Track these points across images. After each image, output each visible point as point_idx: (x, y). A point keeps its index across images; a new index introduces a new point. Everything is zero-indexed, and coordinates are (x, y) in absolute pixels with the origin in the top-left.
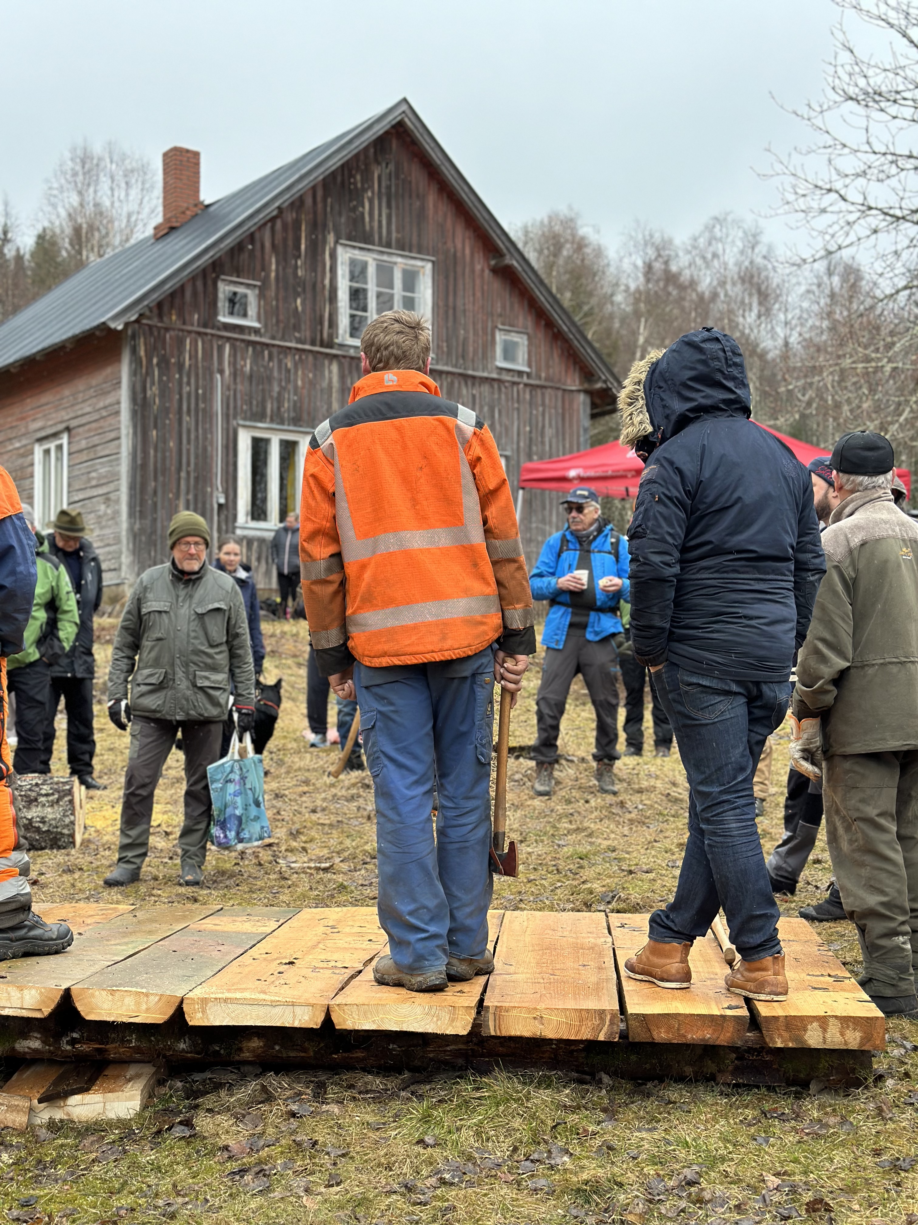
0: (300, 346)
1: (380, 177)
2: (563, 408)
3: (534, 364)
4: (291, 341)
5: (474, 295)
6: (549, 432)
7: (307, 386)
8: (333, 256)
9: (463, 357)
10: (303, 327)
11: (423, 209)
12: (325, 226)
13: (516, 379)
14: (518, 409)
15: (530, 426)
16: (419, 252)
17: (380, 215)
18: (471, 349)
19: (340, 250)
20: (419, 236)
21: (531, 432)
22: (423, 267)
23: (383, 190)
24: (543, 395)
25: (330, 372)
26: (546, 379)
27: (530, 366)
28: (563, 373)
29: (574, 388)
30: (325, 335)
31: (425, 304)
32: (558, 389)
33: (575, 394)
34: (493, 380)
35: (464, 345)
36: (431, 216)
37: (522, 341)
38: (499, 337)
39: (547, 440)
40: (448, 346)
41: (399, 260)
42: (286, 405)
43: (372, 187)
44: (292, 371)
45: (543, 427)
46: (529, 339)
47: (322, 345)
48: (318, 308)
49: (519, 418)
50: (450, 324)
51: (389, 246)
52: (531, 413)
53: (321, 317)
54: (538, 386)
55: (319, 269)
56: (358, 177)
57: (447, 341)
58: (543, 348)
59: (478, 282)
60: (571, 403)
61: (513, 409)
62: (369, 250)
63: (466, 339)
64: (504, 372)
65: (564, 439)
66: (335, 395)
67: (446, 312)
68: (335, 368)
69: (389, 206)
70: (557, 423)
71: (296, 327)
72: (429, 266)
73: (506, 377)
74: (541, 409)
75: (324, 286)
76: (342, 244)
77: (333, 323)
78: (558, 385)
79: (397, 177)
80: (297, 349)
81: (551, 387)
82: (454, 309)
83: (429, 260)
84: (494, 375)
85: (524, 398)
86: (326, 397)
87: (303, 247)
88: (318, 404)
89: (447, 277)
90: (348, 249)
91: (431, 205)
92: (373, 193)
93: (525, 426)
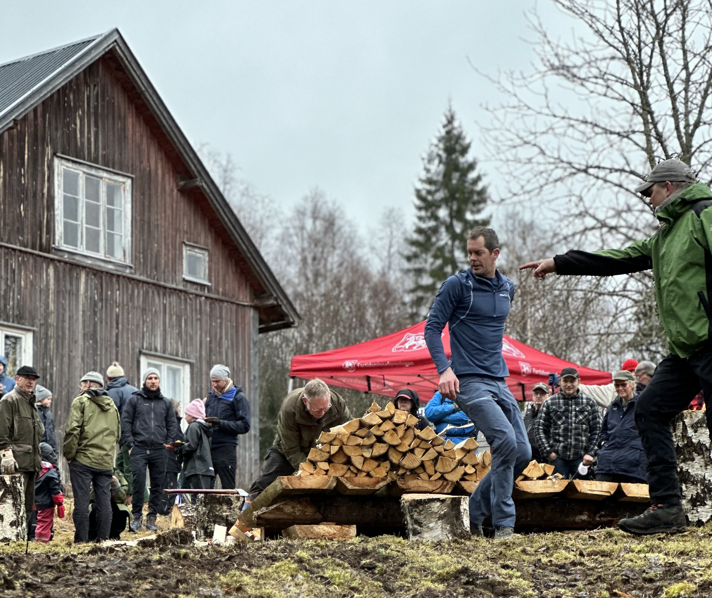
0: (23, 249)
1: (89, 98)
2: (237, 322)
3: (213, 278)
4: (16, 244)
5: (165, 211)
6: (225, 343)
7: (29, 286)
8: (51, 168)
9: (156, 268)
10: (25, 230)
11: (124, 129)
12: (44, 139)
13: (199, 292)
14: (200, 320)
15: (210, 337)
16: (121, 170)
17: (89, 132)
18: (163, 261)
19: (56, 161)
20: (121, 154)
21: (210, 342)
22: (124, 183)
23: (92, 110)
24: (221, 308)
25: (47, 275)
26: (224, 294)
27: (210, 281)
28: (236, 289)
29: (246, 304)
30: (44, 240)
31: (125, 217)
32: (232, 303)
33: (247, 309)
34: (181, 291)
35: (156, 256)
36: (130, 136)
37: (203, 256)
38: (186, 251)
39: (224, 350)
40: (144, 258)
41: (105, 175)
42: (11, 303)
43: (83, 107)
44: (16, 272)
45: (221, 338)
46: (210, 256)
47: (41, 250)
48: (37, 215)
49: (201, 329)
50: (146, 237)
51: (96, 161)
52: (211, 324)
53: (41, 222)
54: (216, 300)
55: (39, 179)
56: (71, 97)
57: (143, 253)
58: (221, 265)
59: (168, 199)
60: (244, 317)
61: (197, 320)
62: (80, 163)
63: (158, 251)
64: (189, 285)
65: (237, 351)
66: (51, 296)
67: (142, 226)
68: (51, 271)
69: (96, 126)
70: (232, 335)
71: (20, 231)
72: (129, 182)
73: (191, 289)
74: (219, 321)
75: (43, 194)
76: (58, 157)
77: (50, 230)
78: (233, 300)
79: (103, 99)
80: (21, 251)
81: (227, 302)
82: (149, 223)
83: (129, 177)
84: (181, 287)
85: (206, 311)
86: (43, 297)
87: (26, 156)
88: (38, 303)
89: (143, 194)
90: (64, 162)
91: (130, 127)
92: (83, 112)
93: (206, 337)
